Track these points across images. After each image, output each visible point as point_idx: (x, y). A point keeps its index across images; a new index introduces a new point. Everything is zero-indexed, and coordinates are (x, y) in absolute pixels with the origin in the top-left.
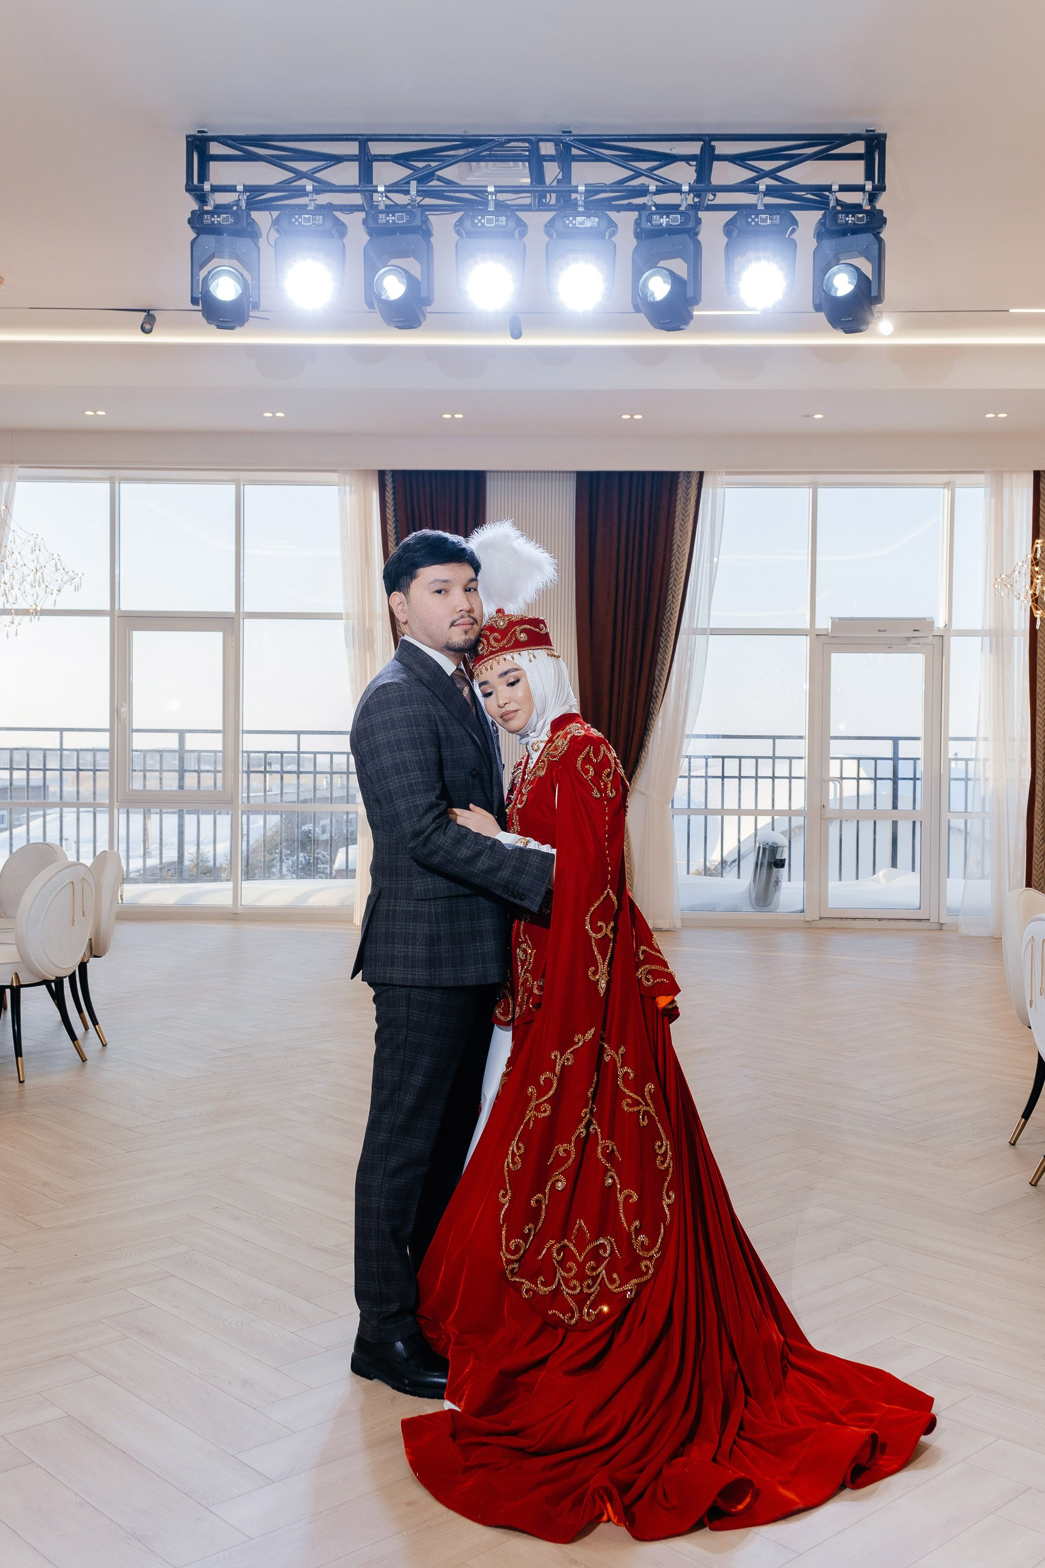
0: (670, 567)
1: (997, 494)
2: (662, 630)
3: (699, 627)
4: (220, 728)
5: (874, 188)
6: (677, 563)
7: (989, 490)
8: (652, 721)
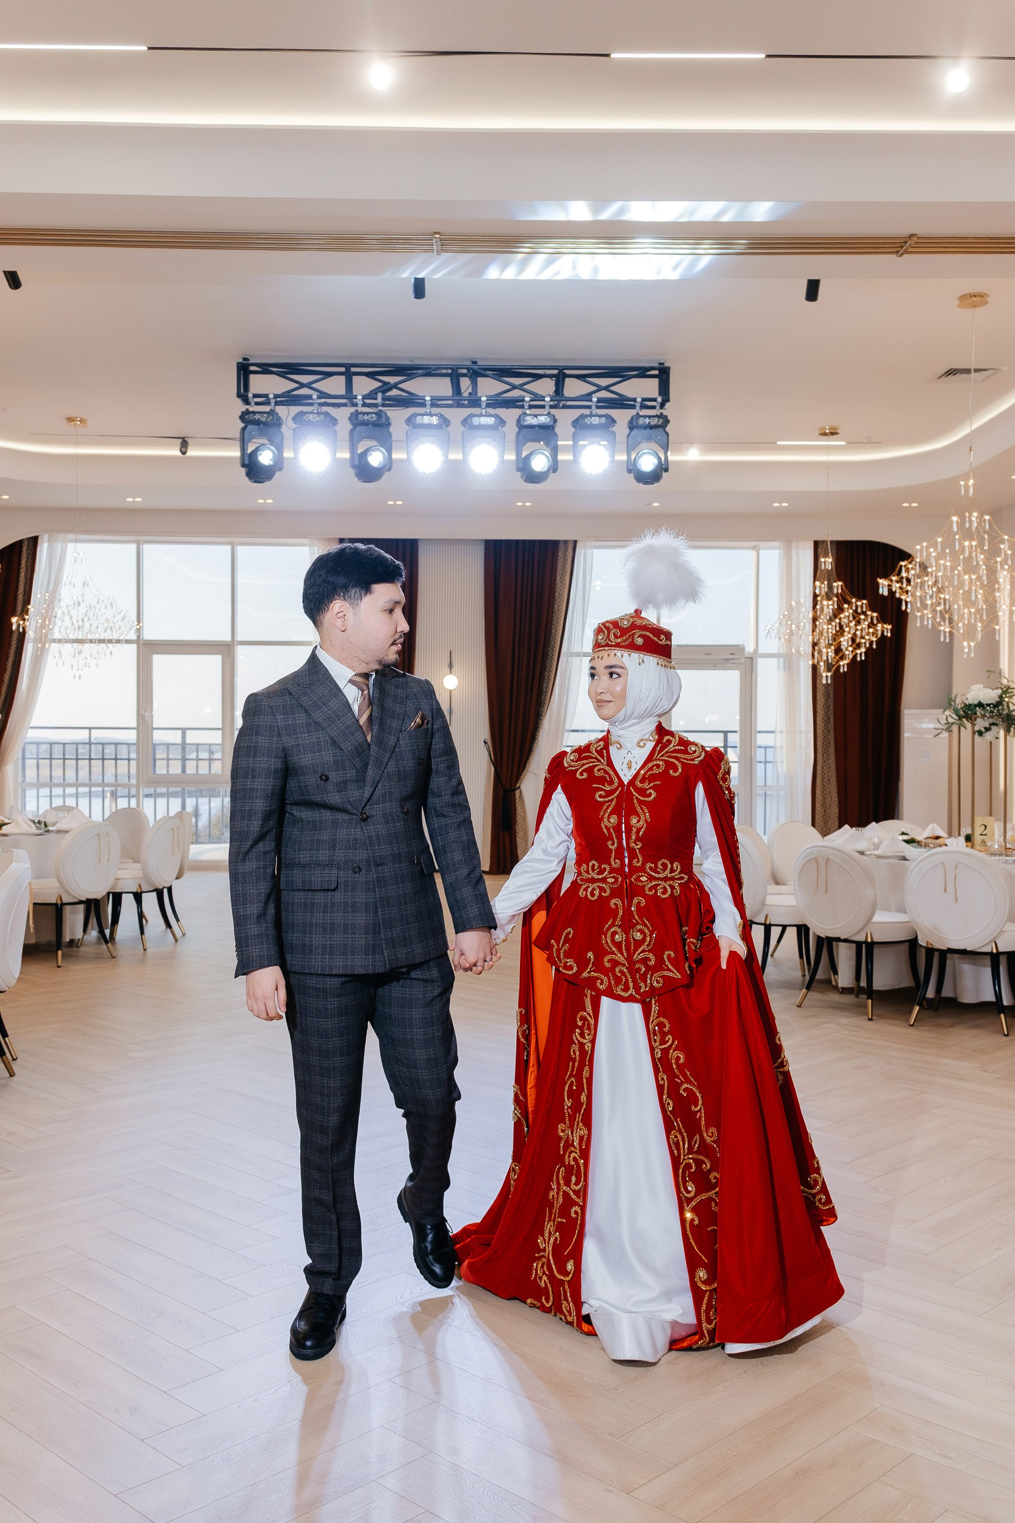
0: (553, 608)
1: (788, 556)
2: (548, 655)
3: (575, 651)
4: (220, 726)
5: (663, 400)
6: (558, 605)
7: (782, 551)
8: (541, 721)
